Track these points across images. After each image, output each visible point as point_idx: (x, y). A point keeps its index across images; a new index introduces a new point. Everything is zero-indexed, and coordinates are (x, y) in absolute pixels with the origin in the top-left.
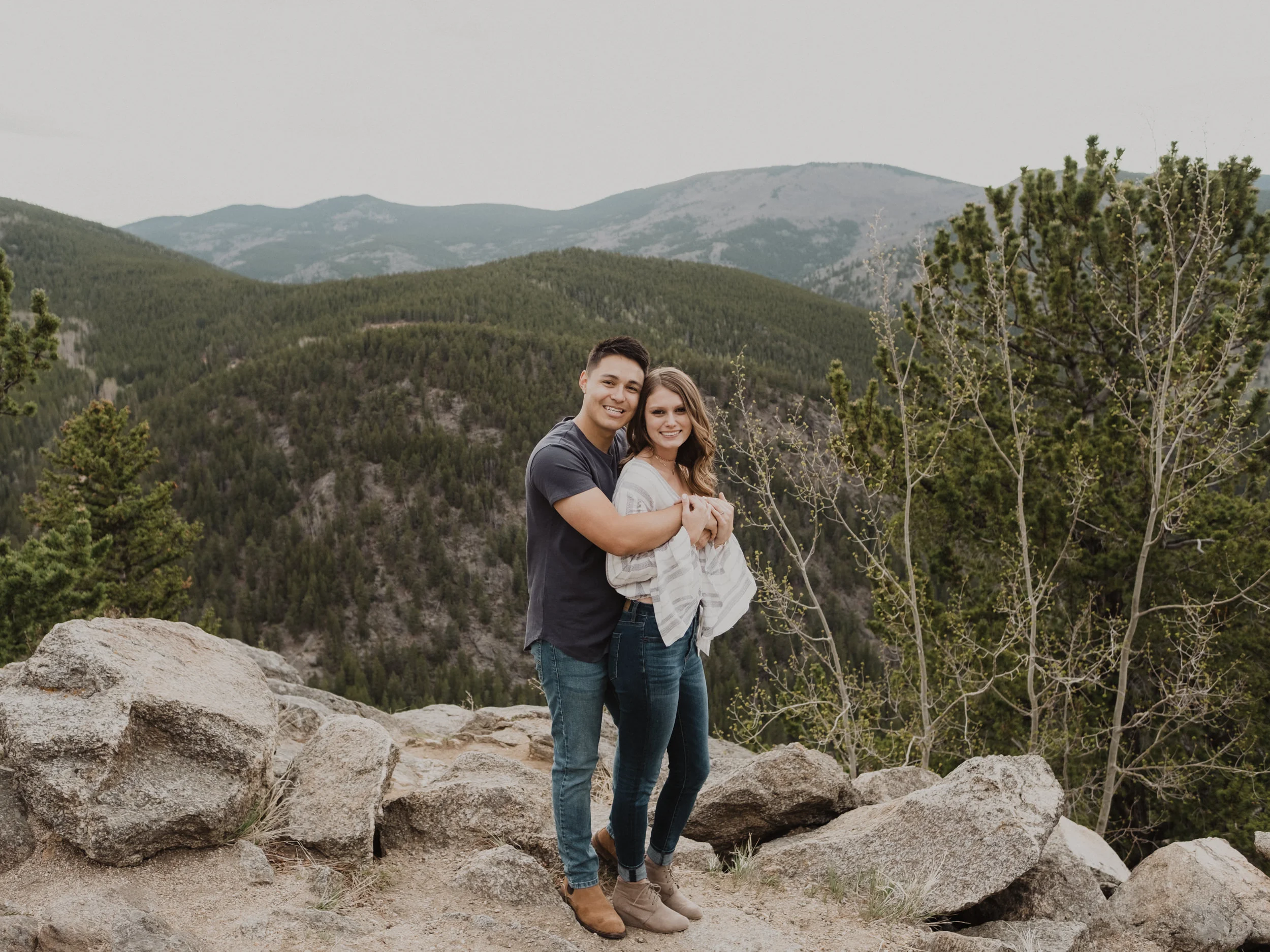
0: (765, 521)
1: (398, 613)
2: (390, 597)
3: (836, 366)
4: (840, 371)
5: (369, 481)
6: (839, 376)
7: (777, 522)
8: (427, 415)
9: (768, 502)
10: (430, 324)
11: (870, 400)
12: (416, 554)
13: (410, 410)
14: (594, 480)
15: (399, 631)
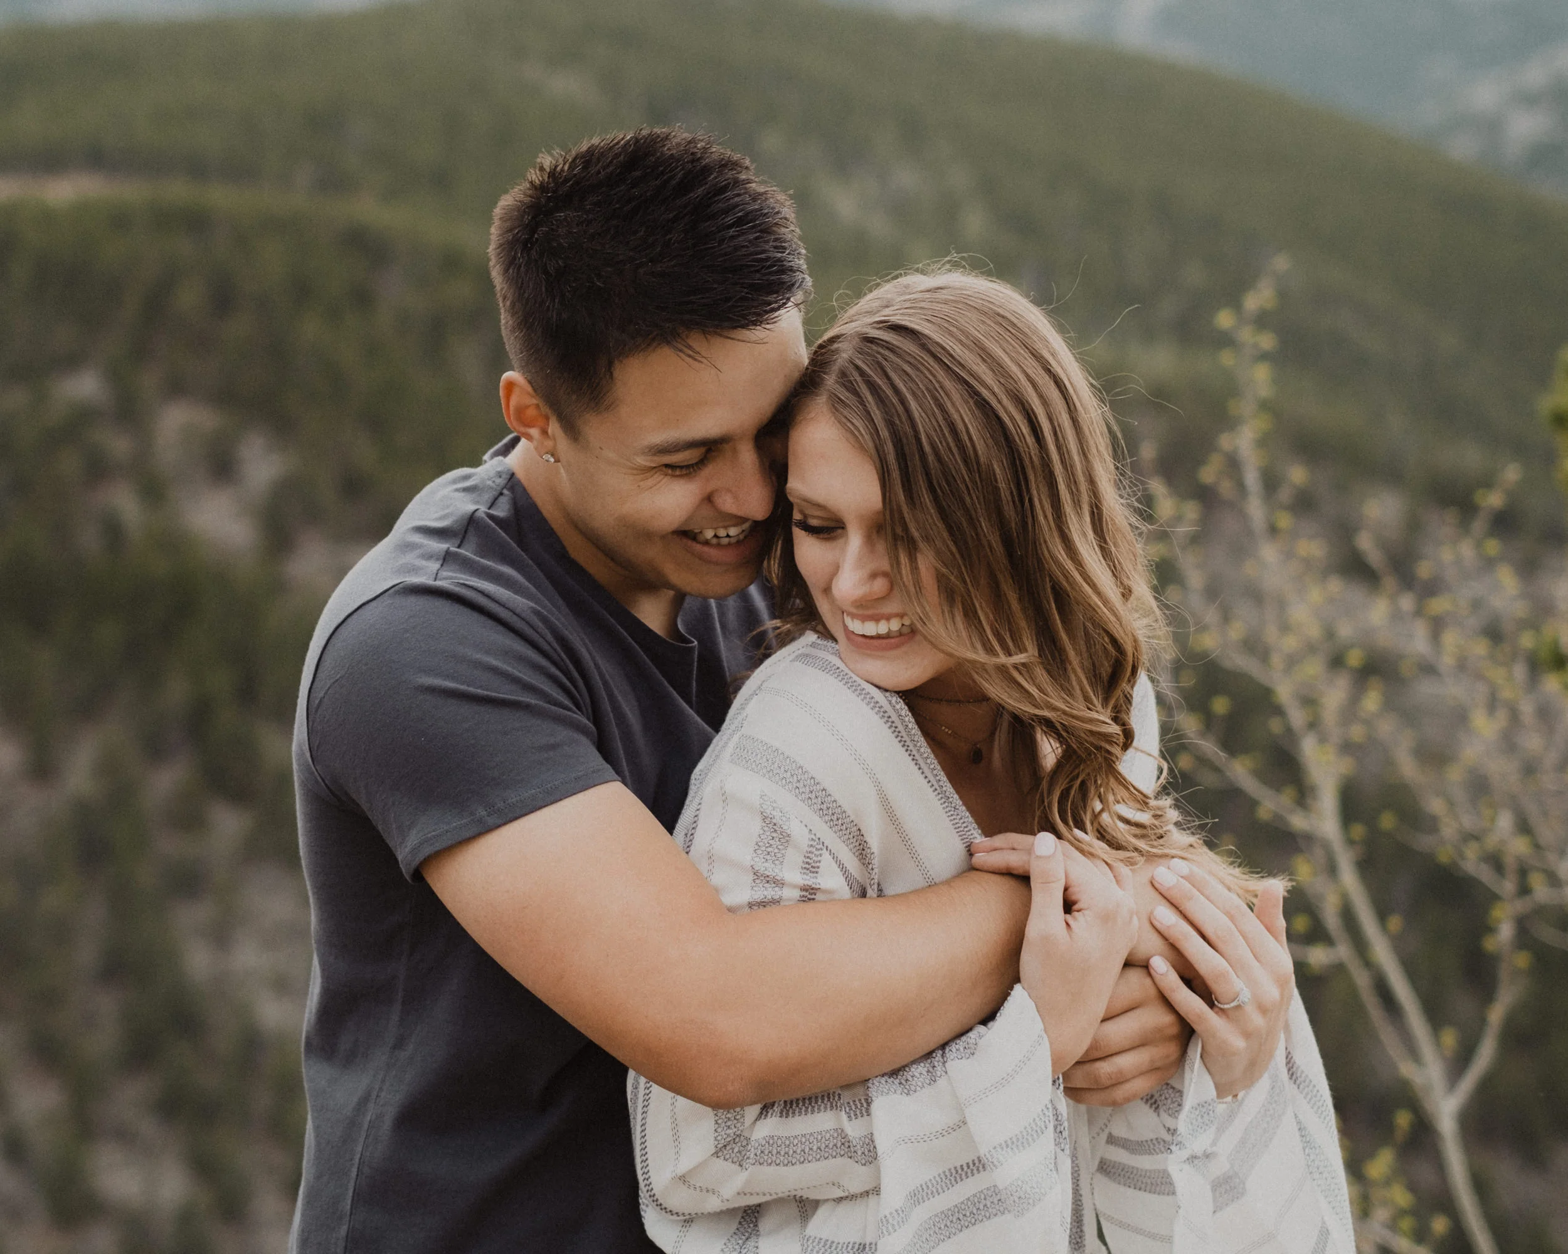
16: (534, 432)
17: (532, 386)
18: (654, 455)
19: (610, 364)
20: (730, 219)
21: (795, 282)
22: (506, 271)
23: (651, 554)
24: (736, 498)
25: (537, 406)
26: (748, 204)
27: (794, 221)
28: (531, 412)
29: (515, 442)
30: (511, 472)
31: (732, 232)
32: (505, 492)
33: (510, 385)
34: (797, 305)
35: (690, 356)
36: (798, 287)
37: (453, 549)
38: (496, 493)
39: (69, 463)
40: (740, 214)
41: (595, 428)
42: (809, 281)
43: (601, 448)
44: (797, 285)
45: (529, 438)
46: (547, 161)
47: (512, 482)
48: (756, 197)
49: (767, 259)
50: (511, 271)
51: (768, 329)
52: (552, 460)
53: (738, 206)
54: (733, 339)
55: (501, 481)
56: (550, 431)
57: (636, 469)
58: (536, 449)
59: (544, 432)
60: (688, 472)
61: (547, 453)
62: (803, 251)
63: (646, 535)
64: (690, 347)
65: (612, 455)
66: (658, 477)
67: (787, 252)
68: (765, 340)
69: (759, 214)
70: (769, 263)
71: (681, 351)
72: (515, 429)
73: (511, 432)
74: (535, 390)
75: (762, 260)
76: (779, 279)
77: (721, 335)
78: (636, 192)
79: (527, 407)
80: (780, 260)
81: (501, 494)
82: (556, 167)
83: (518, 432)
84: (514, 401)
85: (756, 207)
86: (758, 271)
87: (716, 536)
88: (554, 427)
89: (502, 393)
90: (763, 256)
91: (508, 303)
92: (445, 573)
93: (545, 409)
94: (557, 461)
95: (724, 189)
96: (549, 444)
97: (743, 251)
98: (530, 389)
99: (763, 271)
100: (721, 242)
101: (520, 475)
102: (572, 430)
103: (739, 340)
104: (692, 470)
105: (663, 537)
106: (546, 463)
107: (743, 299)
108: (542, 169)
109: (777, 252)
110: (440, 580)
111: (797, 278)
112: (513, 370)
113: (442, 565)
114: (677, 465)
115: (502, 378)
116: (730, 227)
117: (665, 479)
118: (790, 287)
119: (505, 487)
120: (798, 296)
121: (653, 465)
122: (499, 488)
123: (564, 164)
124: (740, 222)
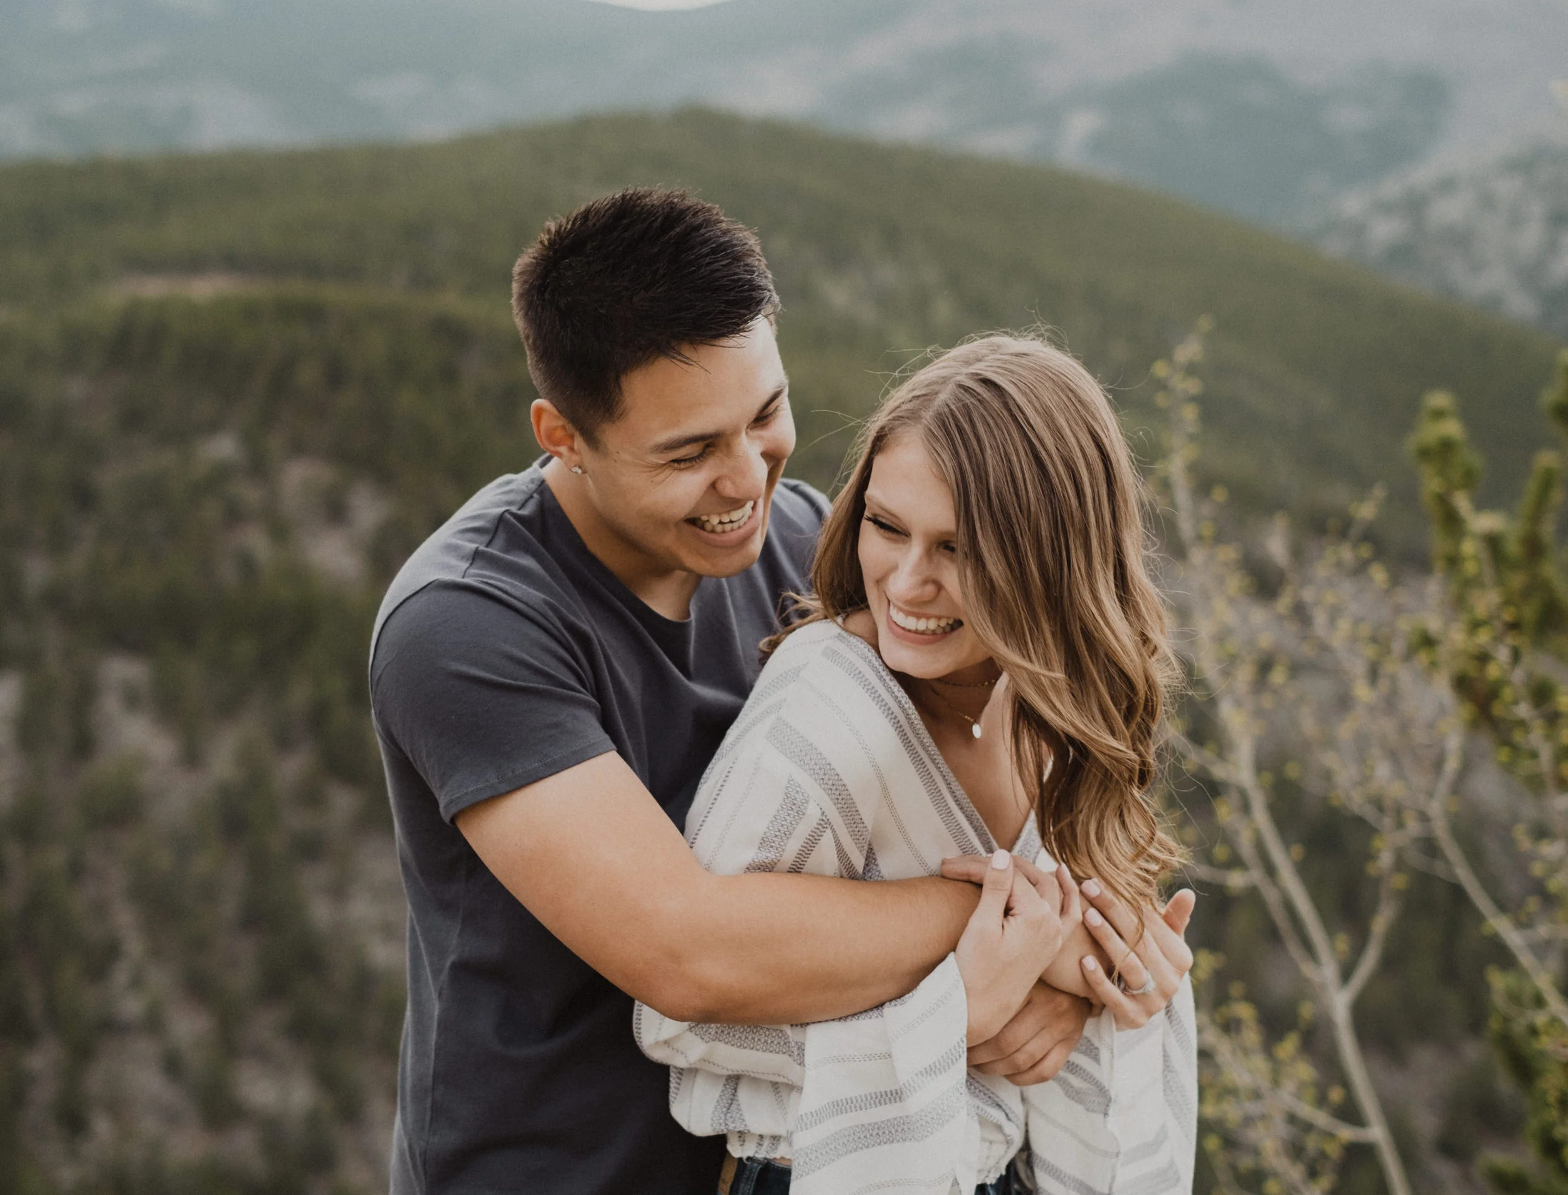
0: (1235, 862)
1: (172, 1066)
2: (153, 1023)
3: (1439, 414)
4: (1452, 428)
5: (110, 705)
6: (1447, 446)
7: (1270, 870)
8: (280, 531)
9: (1245, 808)
10: (297, 288)
11: (1536, 517)
12: (229, 907)
13: (235, 515)
14: (608, 724)
15: (171, 1117)
16: (563, 449)
17: (557, 409)
18: (662, 452)
19: (617, 378)
20: (705, 250)
21: (764, 297)
22: (526, 315)
23: (667, 541)
24: (734, 483)
25: (563, 427)
26: (720, 237)
27: (761, 253)
28: (559, 434)
29: (548, 459)
30: (541, 480)
31: (707, 260)
32: (535, 495)
33: (540, 411)
34: (766, 317)
35: (681, 361)
36: (767, 302)
37: (482, 548)
38: (527, 496)
39: (211, 511)
40: (714, 245)
41: (612, 436)
42: (776, 298)
43: (618, 453)
44: (766, 300)
45: (560, 455)
46: (552, 226)
47: (542, 487)
48: (725, 232)
49: (740, 279)
50: (530, 313)
51: (745, 337)
52: (580, 471)
53: (710, 239)
54: (715, 346)
55: (533, 487)
56: (576, 447)
57: (649, 467)
58: (566, 464)
59: (571, 449)
60: (691, 465)
61: (575, 466)
62: (770, 276)
63: (662, 523)
64: (680, 354)
65: (626, 457)
66: (667, 472)
67: (756, 274)
68: (743, 345)
69: (729, 245)
70: (740, 283)
71: (674, 358)
72: (547, 449)
73: (544, 452)
74: (559, 412)
75: (733, 281)
76: (751, 295)
77: (705, 344)
78: (626, 235)
79: (556, 428)
80: (750, 280)
81: (531, 497)
82: (561, 226)
83: (550, 451)
84: (544, 424)
85: (727, 239)
86: (732, 289)
87: (721, 523)
88: (579, 443)
89: (532, 419)
90: (735, 277)
91: (531, 341)
92: (473, 571)
93: (570, 427)
94: (584, 472)
95: (698, 228)
96: (576, 458)
97: (718, 274)
98: (555, 412)
99: (737, 290)
100: (699, 268)
101: (551, 483)
102: (592, 440)
103: (722, 346)
104: (694, 462)
105: (677, 524)
106: (575, 474)
107: (722, 312)
108: (549, 231)
109: (747, 275)
110: (468, 577)
111: (765, 295)
112: (541, 398)
113: (471, 564)
114: (681, 459)
115: (532, 407)
116: (707, 255)
117: (673, 474)
118: (759, 302)
119: (535, 492)
120: (768, 309)
121: (663, 462)
122: (530, 492)
123: (568, 223)
124: (714, 252)
